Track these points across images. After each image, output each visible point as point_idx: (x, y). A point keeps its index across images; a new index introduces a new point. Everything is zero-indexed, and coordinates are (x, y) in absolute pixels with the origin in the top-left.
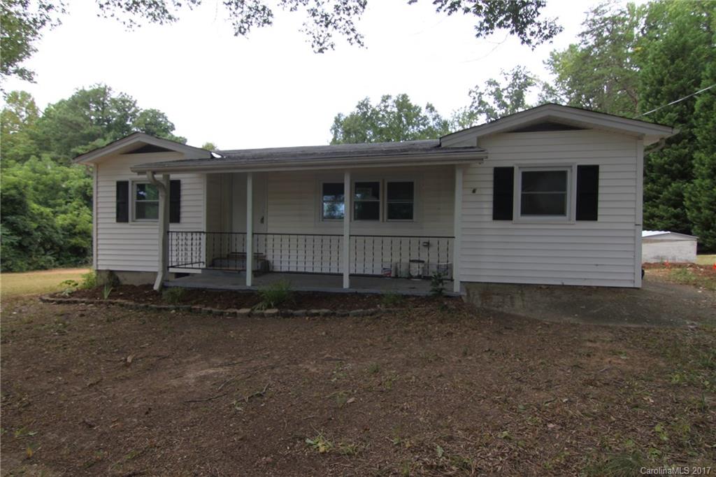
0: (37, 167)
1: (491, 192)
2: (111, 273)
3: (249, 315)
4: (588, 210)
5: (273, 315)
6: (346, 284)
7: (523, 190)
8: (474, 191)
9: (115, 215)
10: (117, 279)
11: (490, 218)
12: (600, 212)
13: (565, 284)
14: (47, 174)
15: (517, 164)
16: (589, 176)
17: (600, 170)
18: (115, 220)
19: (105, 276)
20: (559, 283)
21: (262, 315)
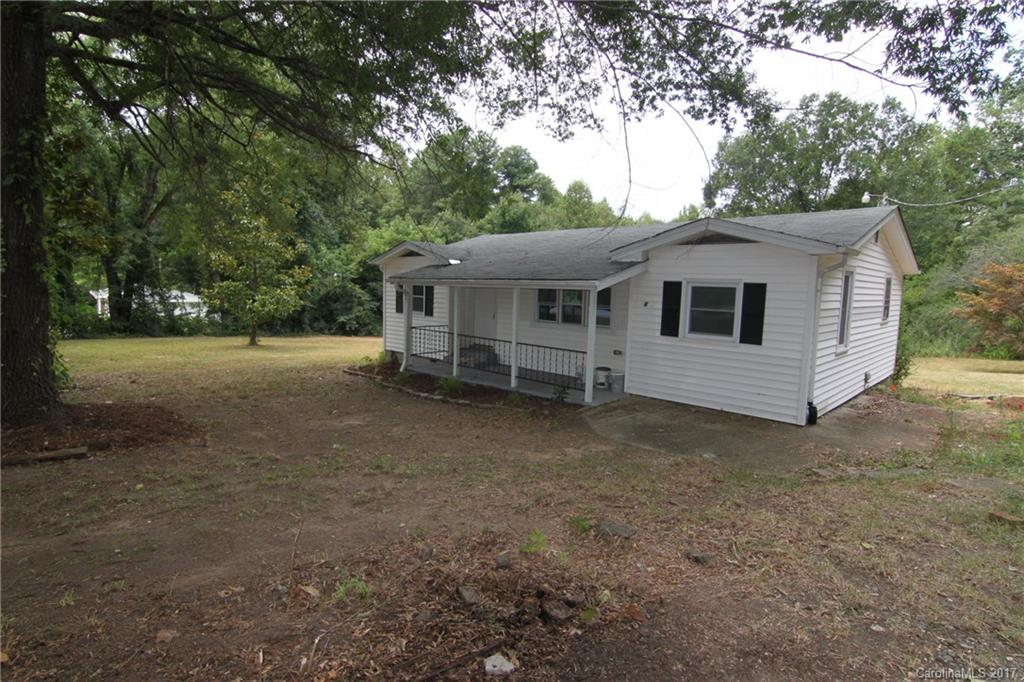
0: (400, 228)
1: (660, 306)
2: (393, 353)
3: (426, 398)
4: (753, 333)
5: (437, 400)
6: (514, 383)
7: (693, 305)
8: (646, 304)
9: (395, 307)
10: (397, 358)
11: (659, 333)
12: (764, 336)
13: (725, 409)
14: (408, 234)
15: (685, 279)
16: (756, 294)
17: (768, 289)
18: (395, 311)
19: (390, 354)
20: (719, 408)
21: (432, 399)
